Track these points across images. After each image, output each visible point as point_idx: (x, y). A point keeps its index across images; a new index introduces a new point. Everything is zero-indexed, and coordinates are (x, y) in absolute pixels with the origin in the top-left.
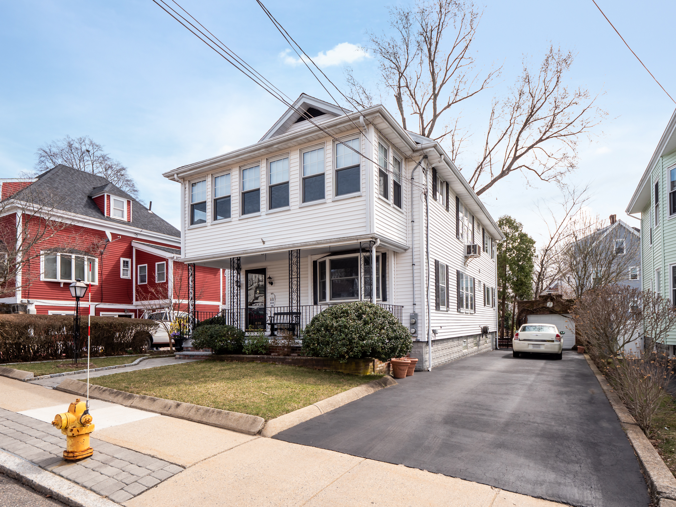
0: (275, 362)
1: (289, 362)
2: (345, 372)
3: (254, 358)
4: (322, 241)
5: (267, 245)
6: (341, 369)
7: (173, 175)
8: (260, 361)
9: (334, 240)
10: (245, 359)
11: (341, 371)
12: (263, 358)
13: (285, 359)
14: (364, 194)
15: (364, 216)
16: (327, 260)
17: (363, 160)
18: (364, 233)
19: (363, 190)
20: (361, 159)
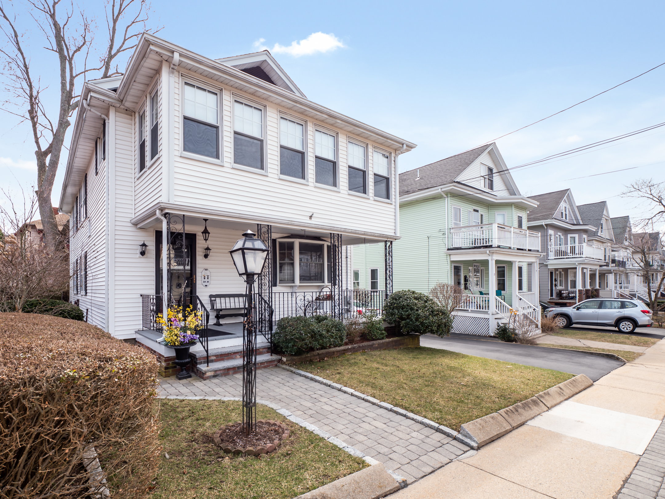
5: (314, 221)
10: (336, 353)
14: (394, 204)
15: (394, 221)
16: (297, 242)
17: (393, 176)
18: (393, 234)
19: (393, 200)
20: (391, 174)
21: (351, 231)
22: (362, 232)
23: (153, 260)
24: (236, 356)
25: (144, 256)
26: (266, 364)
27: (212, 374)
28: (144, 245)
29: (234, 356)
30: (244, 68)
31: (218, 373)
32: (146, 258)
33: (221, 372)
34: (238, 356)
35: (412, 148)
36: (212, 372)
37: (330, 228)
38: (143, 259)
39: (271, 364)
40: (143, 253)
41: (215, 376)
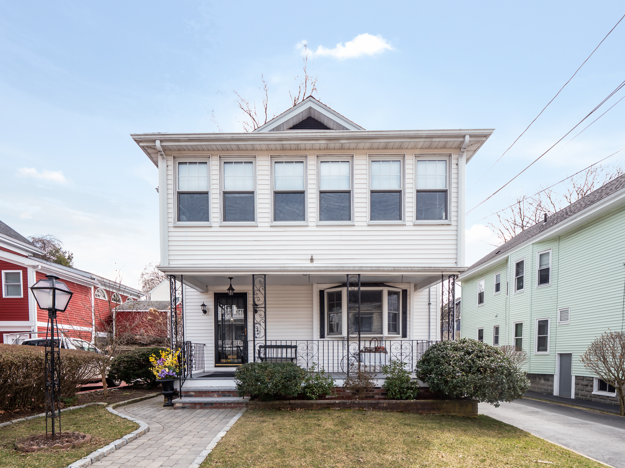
0: (363, 408)
1: (383, 407)
2: (461, 415)
3: (329, 404)
4: (401, 268)
5: (316, 264)
6: (454, 412)
7: (154, 141)
8: (340, 407)
9: (417, 269)
10: (315, 406)
11: (453, 414)
12: (344, 404)
13: (378, 403)
14: (454, 223)
15: (454, 247)
16: (344, 291)
17: (454, 185)
18: (454, 265)
19: (453, 218)
20: (450, 184)
21: (370, 268)
22: (391, 268)
23: (213, 317)
24: (214, 395)
25: (206, 314)
26: (233, 405)
27: (181, 405)
28: (203, 305)
29: (211, 394)
30: (291, 125)
31: (186, 405)
32: (208, 315)
33: (189, 405)
34: (215, 395)
35: (486, 136)
36: (181, 404)
37: (337, 268)
38: (205, 317)
39: (238, 406)
40: (205, 312)
41: (183, 408)
